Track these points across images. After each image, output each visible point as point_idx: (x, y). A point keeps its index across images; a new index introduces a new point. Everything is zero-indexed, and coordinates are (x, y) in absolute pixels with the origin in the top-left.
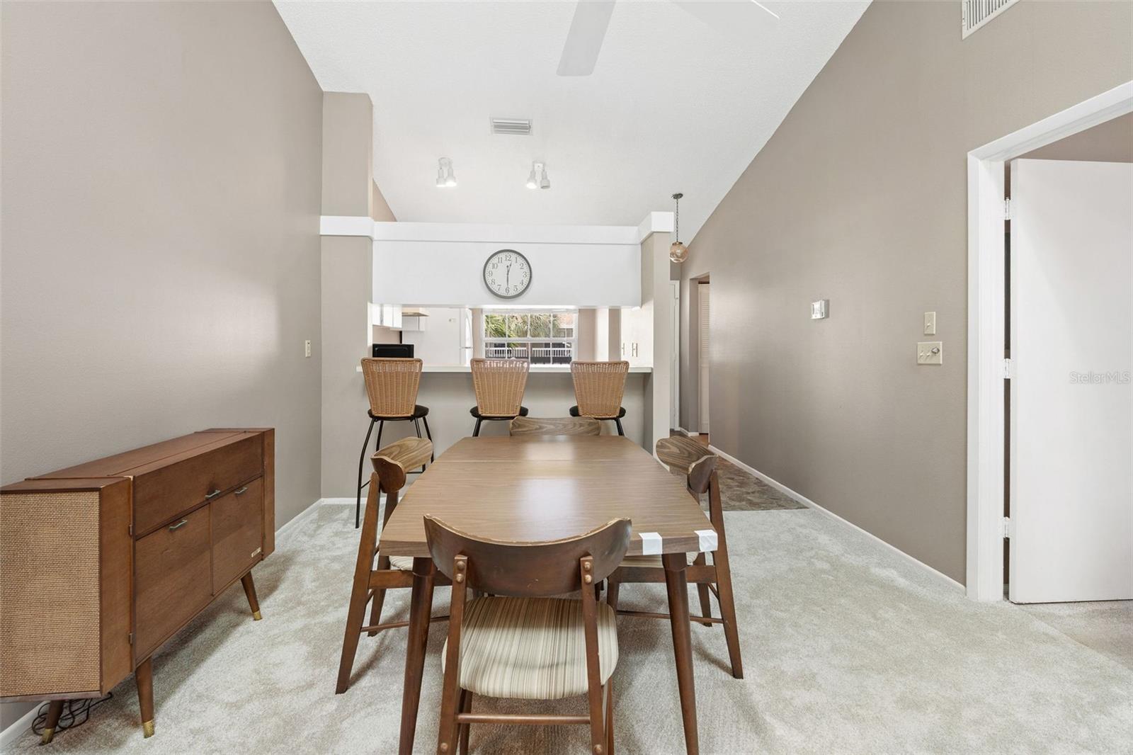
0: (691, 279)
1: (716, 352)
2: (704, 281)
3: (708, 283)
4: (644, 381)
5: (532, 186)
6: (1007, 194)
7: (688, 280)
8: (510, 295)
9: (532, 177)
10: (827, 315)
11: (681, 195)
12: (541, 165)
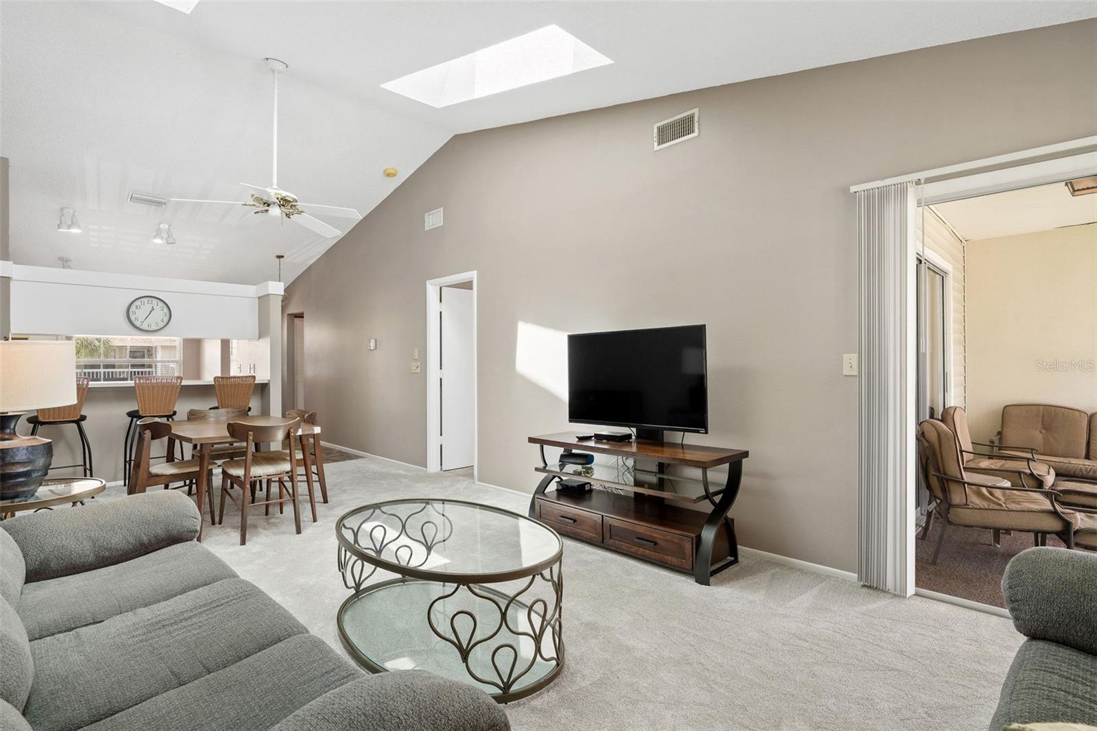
0: (289, 314)
1: (309, 370)
2: (300, 316)
3: (303, 317)
4: (263, 389)
5: (158, 241)
6: (441, 301)
7: (286, 315)
8: (151, 329)
9: (158, 233)
10: (376, 348)
11: (283, 257)
12: (167, 226)
